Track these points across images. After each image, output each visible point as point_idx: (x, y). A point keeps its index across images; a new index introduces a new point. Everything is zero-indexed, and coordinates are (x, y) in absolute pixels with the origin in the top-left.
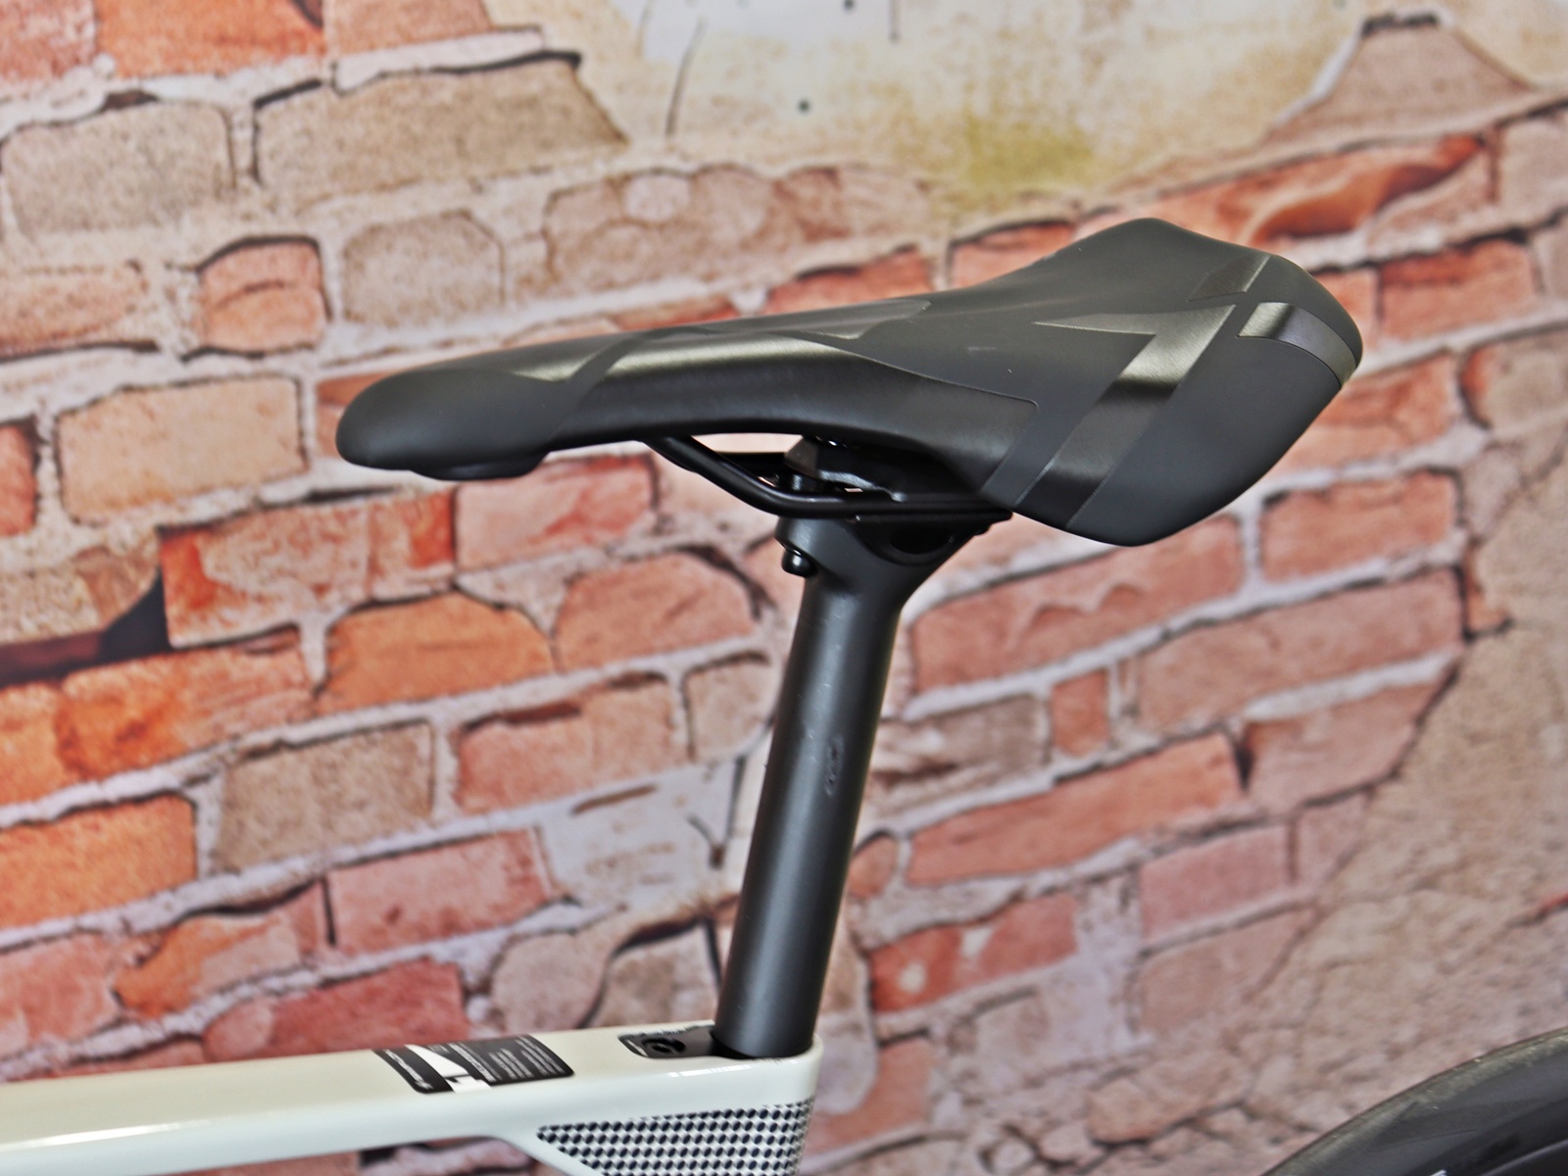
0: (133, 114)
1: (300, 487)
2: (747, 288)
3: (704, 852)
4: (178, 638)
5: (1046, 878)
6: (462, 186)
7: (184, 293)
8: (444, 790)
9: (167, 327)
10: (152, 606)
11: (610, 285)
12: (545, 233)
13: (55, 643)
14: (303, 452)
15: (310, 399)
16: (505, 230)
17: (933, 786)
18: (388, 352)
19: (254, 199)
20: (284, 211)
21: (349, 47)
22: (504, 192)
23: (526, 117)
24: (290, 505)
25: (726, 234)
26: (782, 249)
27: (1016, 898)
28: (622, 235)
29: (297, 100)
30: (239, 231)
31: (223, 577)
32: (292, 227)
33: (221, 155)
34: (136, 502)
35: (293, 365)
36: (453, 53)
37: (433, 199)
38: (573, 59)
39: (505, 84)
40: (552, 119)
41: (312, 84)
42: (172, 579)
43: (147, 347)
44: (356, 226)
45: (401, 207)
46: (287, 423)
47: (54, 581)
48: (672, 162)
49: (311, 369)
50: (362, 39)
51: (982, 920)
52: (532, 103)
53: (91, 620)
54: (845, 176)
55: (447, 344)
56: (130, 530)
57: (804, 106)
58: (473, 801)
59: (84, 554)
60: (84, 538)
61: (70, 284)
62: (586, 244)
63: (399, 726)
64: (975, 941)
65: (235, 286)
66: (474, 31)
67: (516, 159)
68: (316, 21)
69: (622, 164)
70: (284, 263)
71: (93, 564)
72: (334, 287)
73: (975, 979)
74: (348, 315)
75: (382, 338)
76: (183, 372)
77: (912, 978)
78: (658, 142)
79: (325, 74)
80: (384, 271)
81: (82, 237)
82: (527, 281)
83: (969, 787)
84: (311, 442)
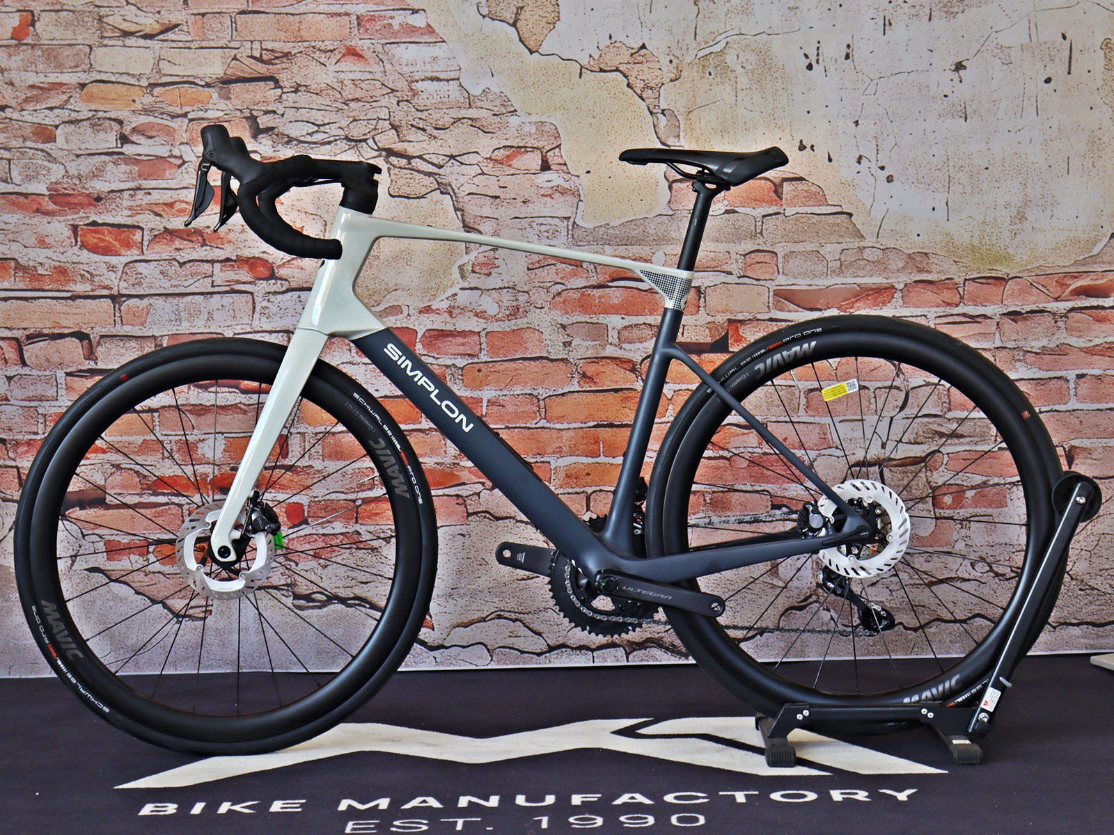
0: (731, 215)
1: (767, 316)
2: (899, 282)
3: (880, 443)
4: (731, 349)
5: (996, 480)
6: (817, 244)
7: (740, 261)
8: (802, 407)
9: (735, 268)
10: (725, 338)
11: (858, 276)
12: (840, 259)
13: (700, 344)
14: (768, 307)
15: (771, 294)
16: (828, 257)
17: (956, 441)
18: (793, 284)
19: (760, 241)
20: (768, 245)
21: (788, 205)
22: (829, 247)
23: (836, 228)
24: (764, 320)
25: (893, 267)
26: (911, 273)
27: (984, 483)
28: (863, 263)
29: (774, 217)
30: (756, 248)
31: (743, 335)
32: (771, 249)
33: (753, 228)
34: (723, 312)
35: (768, 284)
36: (816, 210)
37: (809, 247)
38: (850, 215)
39: (831, 219)
40: (843, 229)
41: (779, 213)
42: (730, 333)
43: (730, 273)
44: (787, 251)
45: (800, 247)
46: (765, 299)
47: (701, 328)
48: (877, 245)
49: (772, 286)
50: (792, 203)
51: (972, 488)
52: (838, 225)
53: (709, 340)
54: (931, 256)
55: (810, 285)
56: (721, 319)
57: (918, 235)
58: (810, 413)
59: (709, 323)
60: (709, 319)
61: (712, 255)
62: (851, 264)
63: (790, 386)
64: (970, 494)
65: (754, 261)
66: (823, 205)
67: (833, 239)
68: (781, 198)
69: (862, 244)
70: (767, 257)
71: (711, 326)
72: (780, 266)
73: (970, 506)
74: (783, 273)
75: (792, 281)
76: (738, 281)
77: (948, 500)
78: (874, 240)
79: (782, 212)
80: (794, 264)
81: (716, 244)
82: (834, 271)
83: (968, 443)
84: (771, 305)
